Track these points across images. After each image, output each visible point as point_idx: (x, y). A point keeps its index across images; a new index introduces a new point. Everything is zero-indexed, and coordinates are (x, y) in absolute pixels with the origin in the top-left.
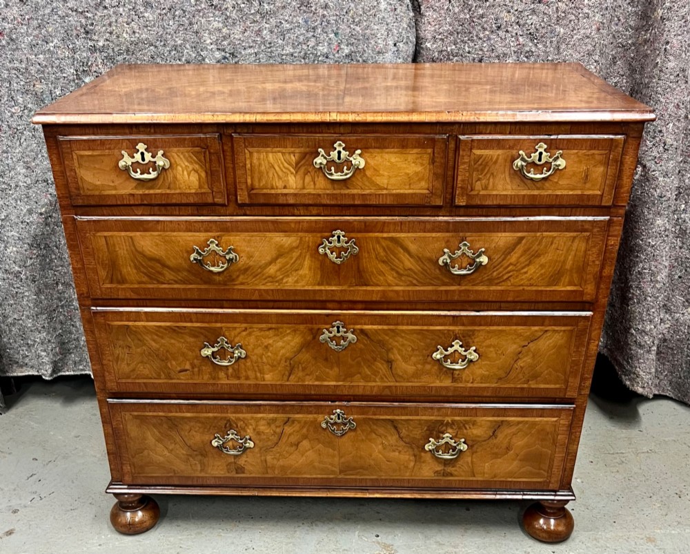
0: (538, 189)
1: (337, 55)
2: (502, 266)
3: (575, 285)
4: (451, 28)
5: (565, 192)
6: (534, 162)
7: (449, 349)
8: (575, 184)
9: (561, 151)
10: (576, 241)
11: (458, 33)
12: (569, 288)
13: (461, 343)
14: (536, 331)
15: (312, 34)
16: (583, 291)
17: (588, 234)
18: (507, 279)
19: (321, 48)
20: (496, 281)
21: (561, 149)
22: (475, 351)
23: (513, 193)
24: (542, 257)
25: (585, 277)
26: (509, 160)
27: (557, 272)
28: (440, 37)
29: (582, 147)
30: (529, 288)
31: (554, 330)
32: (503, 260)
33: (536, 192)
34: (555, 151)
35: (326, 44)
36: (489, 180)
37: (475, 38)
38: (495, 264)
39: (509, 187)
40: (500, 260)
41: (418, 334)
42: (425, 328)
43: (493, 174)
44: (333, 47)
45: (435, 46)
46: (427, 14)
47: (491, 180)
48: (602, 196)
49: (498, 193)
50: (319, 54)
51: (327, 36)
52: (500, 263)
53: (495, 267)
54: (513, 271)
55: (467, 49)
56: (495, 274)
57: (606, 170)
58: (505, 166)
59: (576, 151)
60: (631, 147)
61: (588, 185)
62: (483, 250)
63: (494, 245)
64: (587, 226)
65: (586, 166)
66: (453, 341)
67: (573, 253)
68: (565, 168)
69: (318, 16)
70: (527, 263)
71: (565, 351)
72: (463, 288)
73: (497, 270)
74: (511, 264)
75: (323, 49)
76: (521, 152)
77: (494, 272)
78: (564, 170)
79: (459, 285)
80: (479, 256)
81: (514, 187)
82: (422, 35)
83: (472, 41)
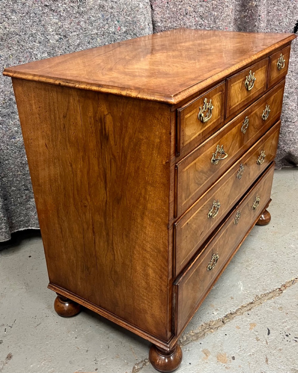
1: (119, 32)
4: (169, 15)
11: (172, 18)
15: (106, 22)
19: (111, 29)
28: (164, 20)
35: (113, 27)
37: (178, 20)
44: (117, 28)
45: (162, 24)
46: (156, 9)
50: (110, 32)
51: (114, 23)
55: (175, 25)
69: (109, 13)
75: (112, 29)
82: (155, 19)
83: (177, 21)
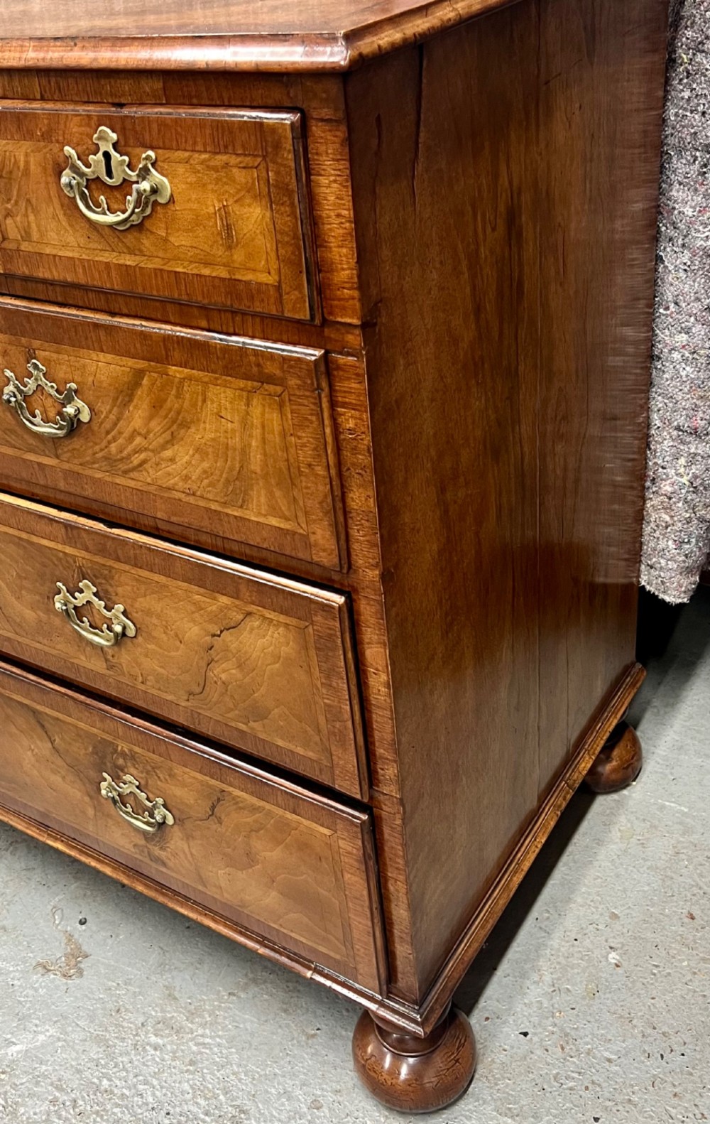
0: (131, 252)
2: (120, 433)
3: (287, 519)
5: (193, 269)
6: (98, 178)
7: (77, 594)
8: (206, 248)
9: (151, 153)
10: (255, 402)
12: (274, 522)
13: (95, 590)
14: (227, 607)
16: (307, 536)
17: (279, 389)
18: (141, 465)
20: (123, 467)
21: (152, 148)
22: (124, 613)
23: (84, 257)
24: (193, 430)
25: (301, 503)
26: (50, 171)
27: (235, 473)
29: (195, 143)
30: (191, 500)
31: (265, 618)
32: (118, 419)
33: (129, 261)
34: (138, 150)
36: (26, 215)
38: (107, 425)
39: (71, 240)
40: (112, 417)
41: (18, 545)
42: (24, 535)
43: (28, 201)
47: (32, 218)
48: (278, 288)
49: (54, 252)
52: (115, 424)
53: (108, 433)
54: (146, 449)
56: (113, 447)
57: (268, 214)
58: (47, 183)
59: (187, 154)
60: (322, 148)
61: (238, 256)
62: (74, 386)
63: (90, 379)
64: (270, 368)
65: (220, 201)
66: (81, 582)
67: (257, 432)
68: (172, 199)
70: (167, 436)
71: (301, 676)
72: (66, 466)
73: (114, 439)
74: (135, 433)
76: (68, 150)
77: (109, 443)
78: (171, 206)
79: (57, 457)
80: (69, 400)
81: (82, 241)
